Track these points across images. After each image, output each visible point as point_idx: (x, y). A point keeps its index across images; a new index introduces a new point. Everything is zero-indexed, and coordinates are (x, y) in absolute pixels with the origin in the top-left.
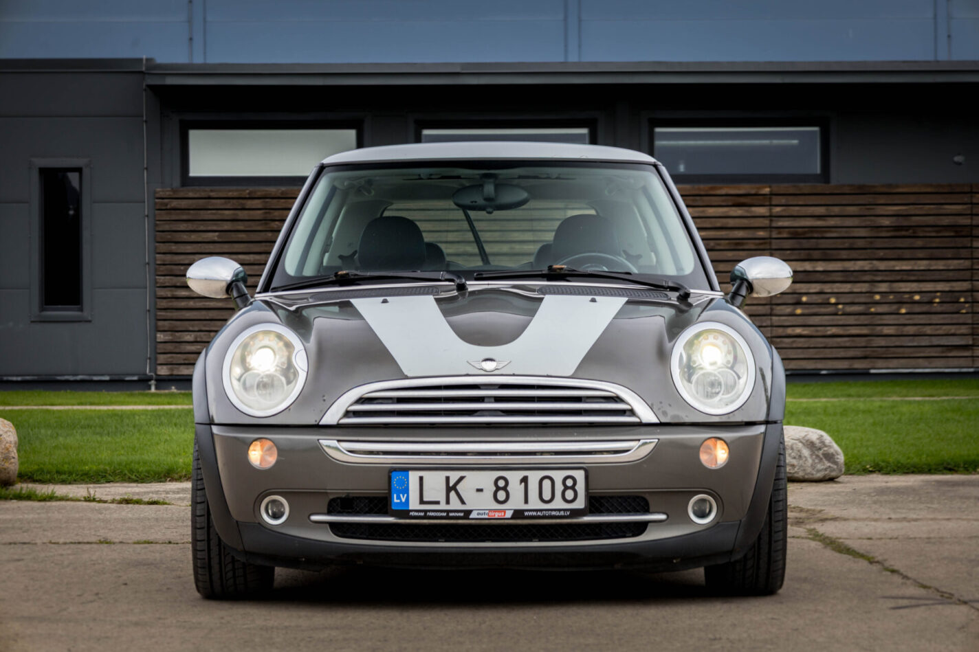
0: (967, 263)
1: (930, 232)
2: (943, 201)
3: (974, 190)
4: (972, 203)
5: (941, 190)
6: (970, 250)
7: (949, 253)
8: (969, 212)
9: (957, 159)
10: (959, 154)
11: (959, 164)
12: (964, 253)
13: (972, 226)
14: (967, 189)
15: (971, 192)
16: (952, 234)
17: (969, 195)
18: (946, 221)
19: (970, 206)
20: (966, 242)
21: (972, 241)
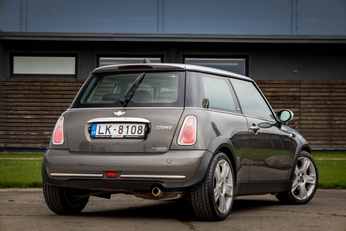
0: (298, 110)
1: (285, 98)
2: (289, 87)
3: (301, 83)
4: (300, 88)
5: (289, 83)
6: (299, 105)
7: (291, 106)
8: (299, 91)
9: (295, 71)
10: (296, 70)
11: (296, 73)
12: (297, 106)
13: (300, 96)
14: (298, 82)
15: (300, 84)
16: (293, 99)
17: (299, 85)
18: (291, 94)
19: (299, 89)
20: (298, 102)
21: (300, 102)
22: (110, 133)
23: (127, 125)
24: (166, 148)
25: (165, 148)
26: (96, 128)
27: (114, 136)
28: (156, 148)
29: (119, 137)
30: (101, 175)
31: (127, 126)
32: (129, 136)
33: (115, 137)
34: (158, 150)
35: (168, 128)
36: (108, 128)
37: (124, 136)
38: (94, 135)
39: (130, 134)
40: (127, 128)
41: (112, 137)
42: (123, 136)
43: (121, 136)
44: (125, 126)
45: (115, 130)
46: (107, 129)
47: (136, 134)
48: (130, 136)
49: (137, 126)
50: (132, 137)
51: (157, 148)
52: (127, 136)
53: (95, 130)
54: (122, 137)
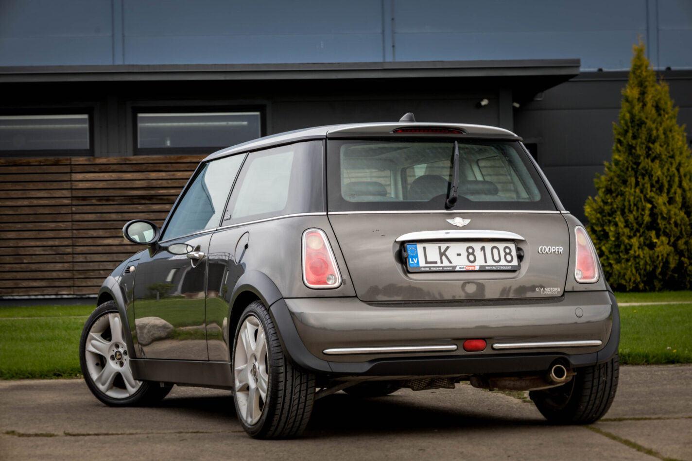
22: (450, 262)
23: (480, 245)
24: (558, 289)
25: (556, 289)
26: (417, 252)
27: (460, 268)
28: (542, 289)
29: (471, 269)
30: (454, 347)
31: (481, 247)
32: (491, 268)
33: (465, 270)
34: (545, 292)
35: (557, 250)
36: (442, 251)
37: (481, 266)
38: (415, 265)
39: (490, 262)
40: (481, 251)
41: (457, 269)
42: (480, 268)
43: (475, 267)
44: (477, 246)
45: (459, 255)
46: (442, 254)
47: (503, 262)
48: (494, 268)
49: (501, 246)
50: (499, 268)
51: (544, 289)
52: (487, 268)
53: (417, 256)
54: (477, 268)
